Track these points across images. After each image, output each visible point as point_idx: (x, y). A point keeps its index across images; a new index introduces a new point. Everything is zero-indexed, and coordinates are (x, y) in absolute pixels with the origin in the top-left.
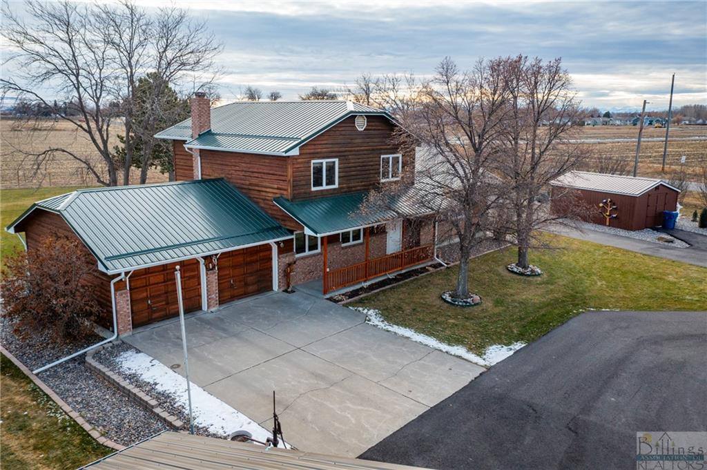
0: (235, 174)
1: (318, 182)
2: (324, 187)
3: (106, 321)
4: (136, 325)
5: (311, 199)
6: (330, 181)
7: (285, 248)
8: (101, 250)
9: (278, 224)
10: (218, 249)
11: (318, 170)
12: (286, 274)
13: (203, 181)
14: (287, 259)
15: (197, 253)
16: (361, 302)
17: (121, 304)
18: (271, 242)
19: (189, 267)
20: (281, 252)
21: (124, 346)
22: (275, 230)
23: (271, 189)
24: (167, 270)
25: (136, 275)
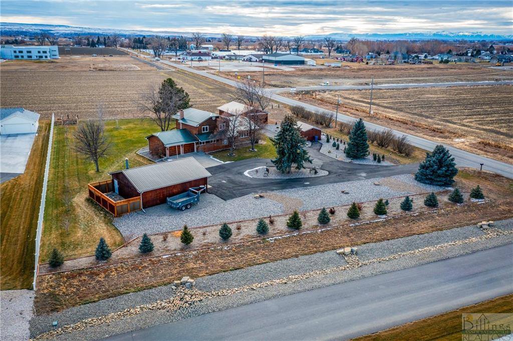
0: (188, 128)
1: (204, 130)
2: (205, 131)
3: (165, 155)
4: (170, 156)
5: (202, 134)
6: (207, 130)
7: (197, 144)
8: (165, 143)
9: (195, 139)
10: (184, 143)
11: (204, 128)
12: (197, 149)
13: (182, 129)
14: (198, 145)
15: (180, 144)
16: (211, 155)
17: (168, 152)
18: (194, 142)
19: (179, 146)
20: (196, 144)
21: (168, 158)
22: (195, 140)
23: (195, 132)
24: (175, 147)
25: (170, 147)
